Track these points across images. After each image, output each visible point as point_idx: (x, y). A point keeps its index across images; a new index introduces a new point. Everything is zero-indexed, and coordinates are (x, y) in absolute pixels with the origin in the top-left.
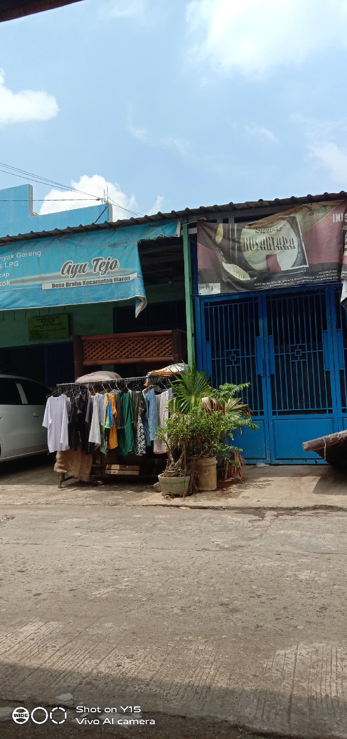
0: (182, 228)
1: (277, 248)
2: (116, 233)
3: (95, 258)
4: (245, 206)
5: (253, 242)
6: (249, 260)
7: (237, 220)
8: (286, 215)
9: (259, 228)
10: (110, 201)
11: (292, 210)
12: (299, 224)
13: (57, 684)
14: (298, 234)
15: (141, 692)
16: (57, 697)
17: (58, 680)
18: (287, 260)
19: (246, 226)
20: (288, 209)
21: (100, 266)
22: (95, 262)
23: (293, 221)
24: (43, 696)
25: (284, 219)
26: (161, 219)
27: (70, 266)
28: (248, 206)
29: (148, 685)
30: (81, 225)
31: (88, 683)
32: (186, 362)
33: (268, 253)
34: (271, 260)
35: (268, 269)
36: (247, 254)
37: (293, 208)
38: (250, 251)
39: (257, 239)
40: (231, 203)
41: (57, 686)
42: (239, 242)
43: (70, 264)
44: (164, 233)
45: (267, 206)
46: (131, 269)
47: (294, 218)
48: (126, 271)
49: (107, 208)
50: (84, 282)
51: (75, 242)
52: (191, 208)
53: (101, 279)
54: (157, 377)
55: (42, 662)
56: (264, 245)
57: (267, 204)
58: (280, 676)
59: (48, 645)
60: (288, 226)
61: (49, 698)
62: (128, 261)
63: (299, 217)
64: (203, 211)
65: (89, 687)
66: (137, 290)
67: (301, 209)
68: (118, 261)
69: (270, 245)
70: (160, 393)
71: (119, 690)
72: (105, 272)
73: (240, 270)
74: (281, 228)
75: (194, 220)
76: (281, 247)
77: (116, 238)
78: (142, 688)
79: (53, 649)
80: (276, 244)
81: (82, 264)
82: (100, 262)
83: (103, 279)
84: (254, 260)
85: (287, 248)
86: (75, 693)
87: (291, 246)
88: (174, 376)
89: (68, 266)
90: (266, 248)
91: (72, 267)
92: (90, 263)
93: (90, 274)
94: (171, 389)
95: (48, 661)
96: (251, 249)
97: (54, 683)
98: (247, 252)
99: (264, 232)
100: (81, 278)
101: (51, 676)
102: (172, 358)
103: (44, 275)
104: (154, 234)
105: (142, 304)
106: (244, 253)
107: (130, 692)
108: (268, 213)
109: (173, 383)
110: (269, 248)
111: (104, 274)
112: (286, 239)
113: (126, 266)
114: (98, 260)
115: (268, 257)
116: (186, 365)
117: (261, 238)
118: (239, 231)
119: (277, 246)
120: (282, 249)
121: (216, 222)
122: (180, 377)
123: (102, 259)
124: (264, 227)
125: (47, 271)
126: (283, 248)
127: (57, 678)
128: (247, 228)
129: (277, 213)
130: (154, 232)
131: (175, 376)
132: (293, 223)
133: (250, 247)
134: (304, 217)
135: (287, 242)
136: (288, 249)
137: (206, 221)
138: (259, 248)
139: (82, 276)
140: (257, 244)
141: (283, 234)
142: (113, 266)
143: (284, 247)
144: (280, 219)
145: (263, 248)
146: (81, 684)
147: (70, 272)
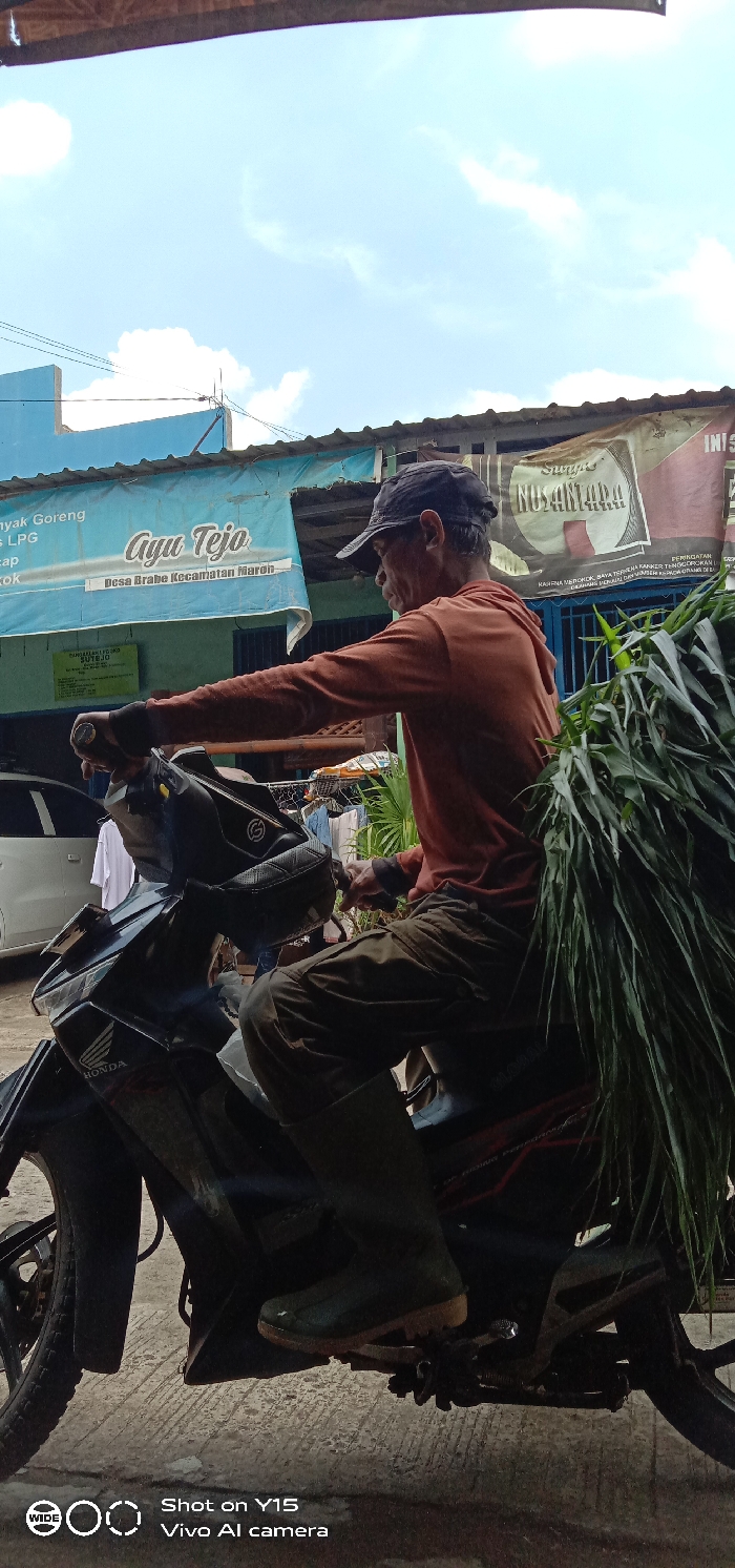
0: (385, 464)
1: (585, 507)
2: (246, 473)
3: (199, 526)
4: (520, 417)
5: (536, 494)
6: (528, 533)
7: (503, 448)
8: (605, 437)
9: (549, 464)
10: (226, 402)
11: (620, 426)
12: (632, 456)
13: (165, 1437)
14: (630, 477)
15: (343, 1454)
16: (167, 1466)
17: (167, 1429)
18: (607, 534)
19: (522, 461)
20: (611, 424)
21: (210, 543)
22: (199, 535)
23: (620, 451)
24: (138, 1462)
25: (600, 445)
26: (341, 445)
27: (146, 542)
28: (527, 418)
29: (354, 1438)
30: (170, 457)
31: (232, 1436)
32: (394, 749)
33: (568, 517)
34: (574, 532)
35: (568, 551)
36: (523, 520)
37: (618, 422)
38: (530, 513)
39: (545, 489)
40: (490, 411)
41: (165, 1442)
42: (506, 495)
43: (145, 538)
44: (348, 473)
45: (566, 418)
46: (275, 551)
47: (624, 443)
48: (264, 554)
49: (220, 417)
50: (174, 577)
51: (157, 492)
52: (405, 421)
53: (210, 570)
54: (332, 780)
55: (129, 1390)
56: (558, 501)
57: (566, 413)
58: (628, 1419)
59: (137, 1354)
60: (611, 459)
61: (150, 1465)
62: (269, 531)
63: (632, 441)
64: (431, 427)
65: (233, 1442)
66: (293, 597)
67: (638, 424)
68: (248, 532)
69: (572, 500)
70: (337, 815)
71: (297, 1449)
72: (220, 555)
73: (508, 553)
74: (595, 465)
75: (409, 447)
76: (595, 504)
77: (246, 482)
78: (343, 1445)
79: (147, 1362)
80: (584, 498)
81: (171, 537)
82: (210, 533)
83: (215, 569)
84: (539, 532)
85: (607, 507)
86: (207, 1457)
87: (616, 504)
88: (368, 780)
89: (140, 542)
90: (564, 507)
91: (148, 546)
92: (188, 535)
93: (186, 559)
94: (361, 806)
95: (141, 1389)
96: (532, 509)
97: (160, 1434)
98: (523, 514)
99: (559, 474)
100: (168, 568)
101: (151, 1419)
102: (362, 741)
103: (90, 561)
104: (325, 476)
105: (301, 625)
106: (516, 517)
107: (319, 1453)
108: (569, 432)
109: (365, 794)
110: (570, 508)
111: (217, 559)
112: (606, 489)
113: (266, 544)
114: (205, 530)
115: (567, 526)
116: (394, 756)
117: (552, 487)
118: (507, 470)
119: (586, 503)
120: (596, 509)
121: (458, 452)
122: (380, 780)
123: (214, 528)
124: (559, 462)
125: (97, 554)
126: (599, 506)
127: (165, 1423)
128: (524, 464)
129: (588, 432)
130: (325, 472)
131: (369, 777)
132: (621, 453)
133: (531, 503)
134: (644, 440)
135: (607, 495)
136: (610, 509)
137: (437, 449)
138: (549, 507)
139: (170, 563)
140: (544, 499)
141: (599, 476)
142: (237, 543)
143: (603, 505)
144: (594, 444)
145: (558, 508)
146: (214, 1436)
147: (144, 556)
